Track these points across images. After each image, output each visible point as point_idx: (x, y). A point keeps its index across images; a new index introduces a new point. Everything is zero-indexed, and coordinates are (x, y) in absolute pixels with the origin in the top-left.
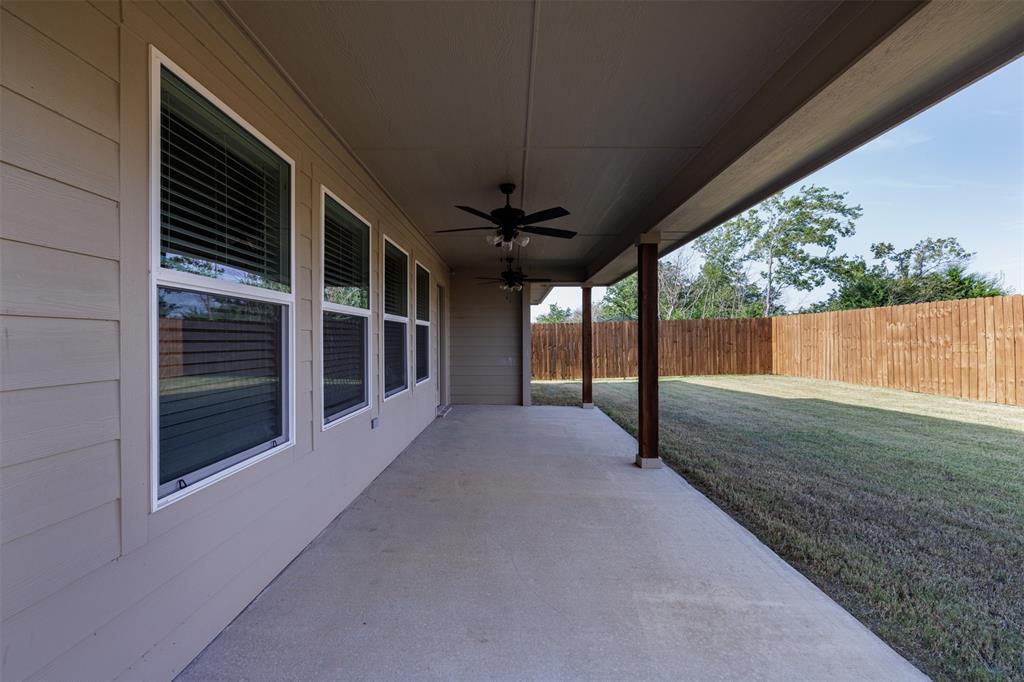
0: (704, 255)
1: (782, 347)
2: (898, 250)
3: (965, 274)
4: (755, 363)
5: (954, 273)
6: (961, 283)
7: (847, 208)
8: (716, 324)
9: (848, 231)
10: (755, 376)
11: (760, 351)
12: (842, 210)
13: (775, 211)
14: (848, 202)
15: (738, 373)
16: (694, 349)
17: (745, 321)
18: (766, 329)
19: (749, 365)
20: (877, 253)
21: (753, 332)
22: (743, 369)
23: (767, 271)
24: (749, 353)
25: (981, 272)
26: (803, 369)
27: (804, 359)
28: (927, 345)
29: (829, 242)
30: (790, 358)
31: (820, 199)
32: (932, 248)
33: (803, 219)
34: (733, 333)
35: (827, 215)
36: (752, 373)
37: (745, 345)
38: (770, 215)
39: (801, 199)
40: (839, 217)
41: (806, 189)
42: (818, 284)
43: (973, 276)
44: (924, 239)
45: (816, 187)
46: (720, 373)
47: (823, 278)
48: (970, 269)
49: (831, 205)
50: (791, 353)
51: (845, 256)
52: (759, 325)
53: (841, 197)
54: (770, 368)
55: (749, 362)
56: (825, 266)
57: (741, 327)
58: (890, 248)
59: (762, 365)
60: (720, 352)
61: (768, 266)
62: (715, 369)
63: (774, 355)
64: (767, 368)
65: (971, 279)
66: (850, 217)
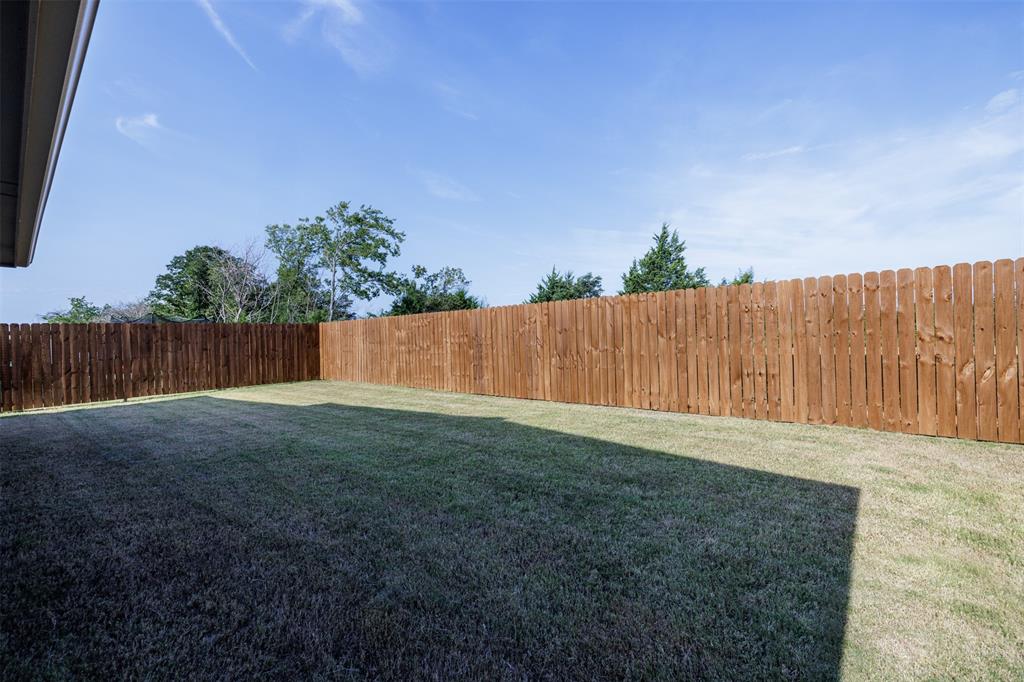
0: (278, 255)
1: (327, 353)
2: (430, 273)
3: (467, 296)
4: (303, 370)
5: (461, 294)
6: (465, 302)
7: (395, 232)
8: (259, 329)
9: (396, 253)
10: (303, 383)
11: (307, 357)
12: (392, 234)
13: (341, 223)
14: (397, 228)
15: (284, 381)
16: (231, 358)
17: (291, 326)
18: (314, 334)
19: (296, 373)
20: (417, 273)
21: (301, 337)
22: (290, 376)
23: (331, 278)
24: (296, 359)
25: (475, 296)
26: (344, 374)
27: (344, 363)
28: (418, 348)
29: (382, 258)
30: (333, 363)
31: (376, 220)
32: (450, 275)
33: (362, 234)
34: (279, 340)
35: (382, 235)
36: (299, 380)
37: (292, 352)
38: (335, 225)
39: (360, 216)
40: (388, 238)
41: (365, 208)
42: (375, 295)
43: (471, 298)
44: (445, 267)
45: (373, 208)
46: (263, 383)
47: (378, 290)
48: (471, 292)
49: (382, 228)
50: (334, 359)
51: (395, 273)
52: (306, 331)
53: (391, 222)
54: (318, 373)
55: (296, 368)
56: (379, 280)
57: (287, 332)
58: (424, 270)
59: (309, 372)
60: (263, 360)
61: (332, 273)
62: (258, 378)
63: (321, 360)
64: (314, 374)
65: (470, 300)
66: (397, 240)
